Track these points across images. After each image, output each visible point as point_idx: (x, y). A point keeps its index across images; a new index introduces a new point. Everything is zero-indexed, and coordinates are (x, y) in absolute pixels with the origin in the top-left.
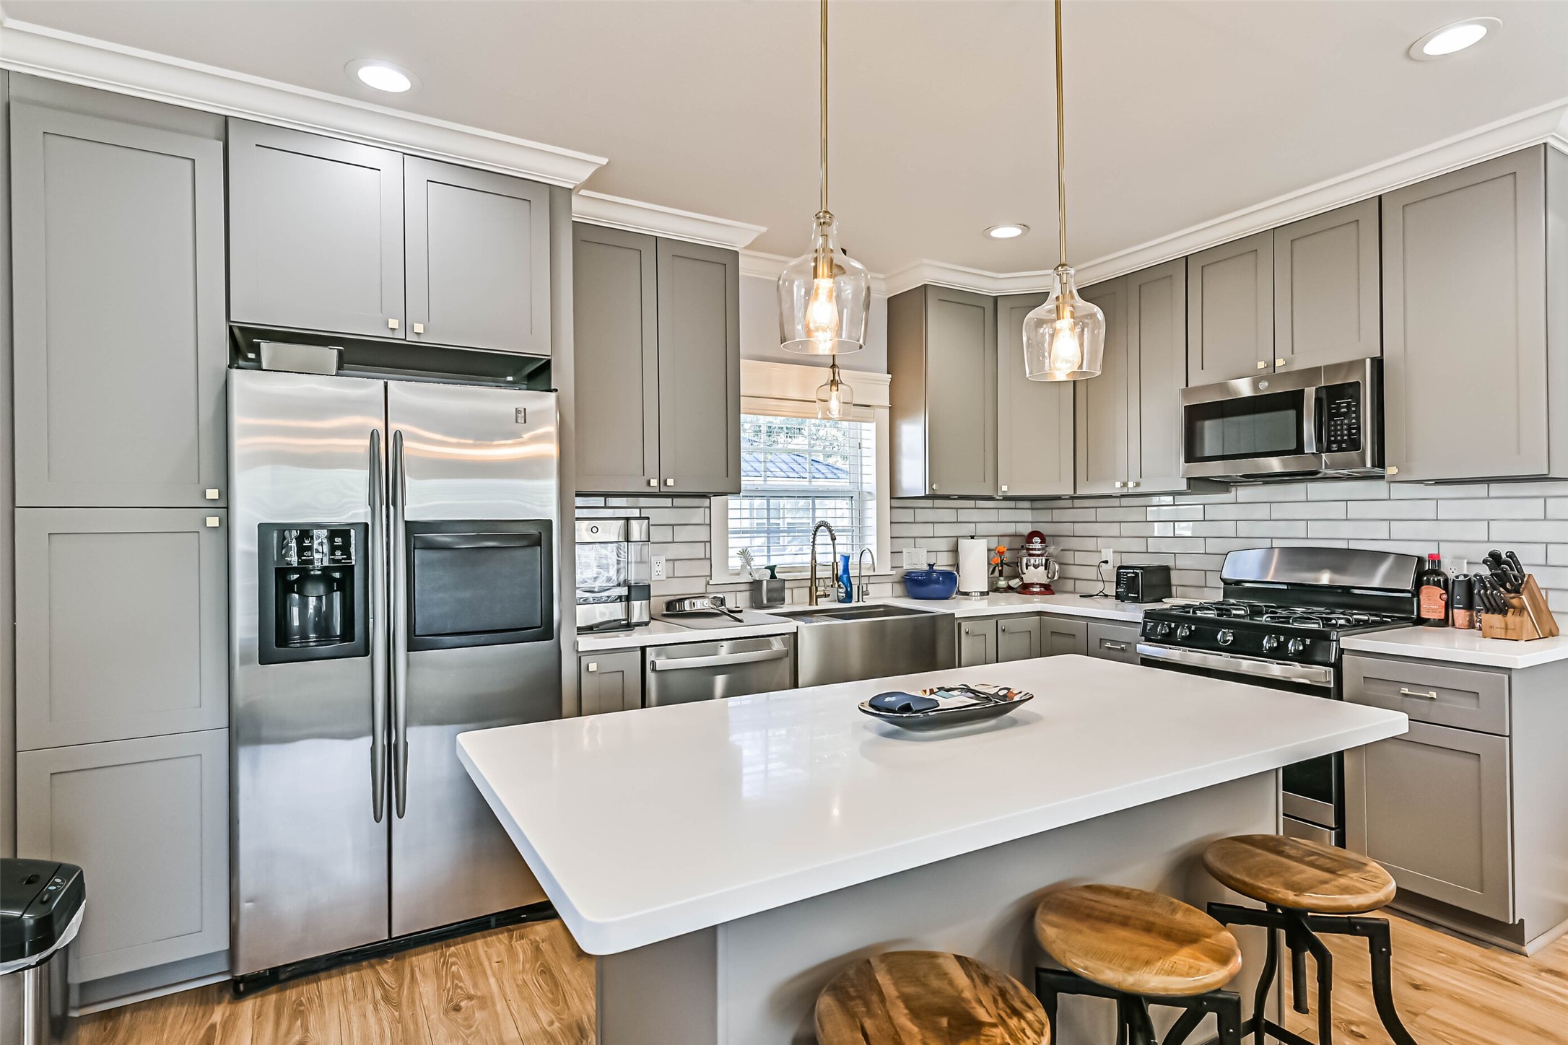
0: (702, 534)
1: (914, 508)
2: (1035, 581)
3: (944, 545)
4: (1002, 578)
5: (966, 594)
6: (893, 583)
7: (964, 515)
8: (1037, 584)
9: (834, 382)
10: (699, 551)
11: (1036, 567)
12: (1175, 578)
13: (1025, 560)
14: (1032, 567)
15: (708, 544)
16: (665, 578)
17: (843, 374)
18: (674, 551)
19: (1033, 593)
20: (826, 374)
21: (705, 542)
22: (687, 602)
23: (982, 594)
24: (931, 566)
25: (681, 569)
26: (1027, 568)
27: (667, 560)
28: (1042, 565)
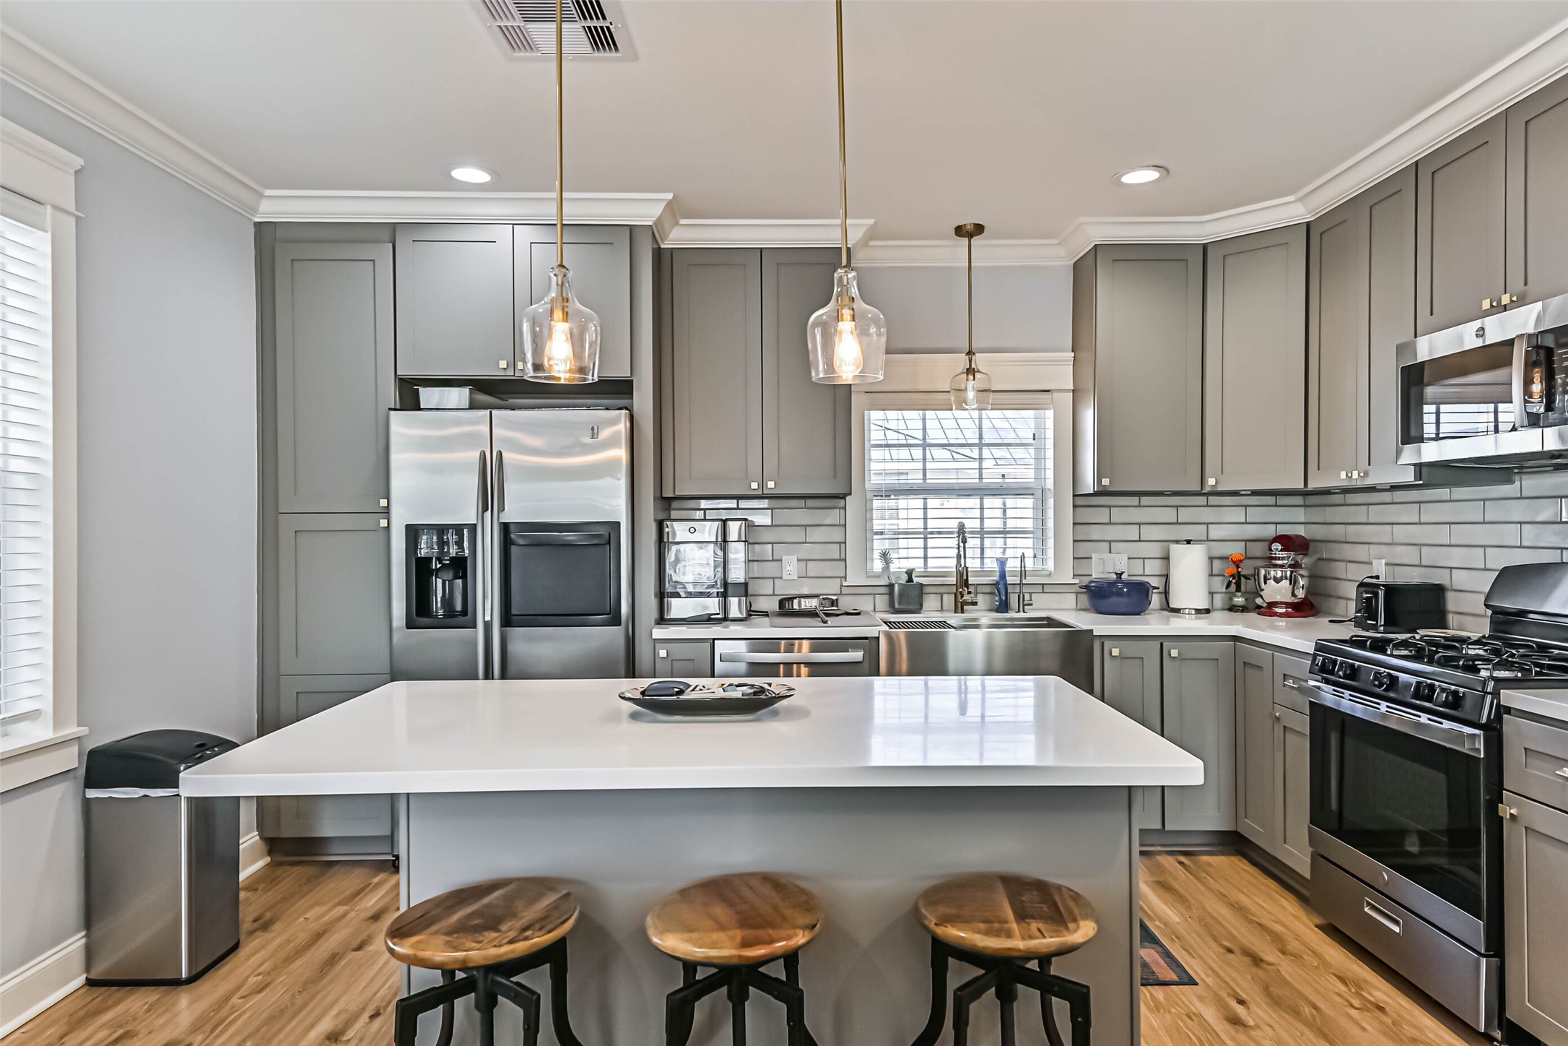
0: (836, 535)
1: (1110, 507)
2: (1278, 598)
3: (1154, 550)
4: (1239, 594)
5: (1177, 611)
6: (1077, 593)
7: (1185, 515)
8: (1282, 603)
9: (970, 371)
10: (834, 552)
11: (1277, 580)
12: (1452, 602)
13: (1263, 572)
14: (1272, 582)
15: (843, 545)
16: (796, 578)
17: (980, 360)
18: (805, 551)
19: (1275, 614)
20: (962, 359)
21: (840, 543)
22: (796, 601)
23: (1198, 611)
24: (1119, 575)
25: (814, 569)
26: (1265, 583)
27: (798, 560)
28: (1286, 578)
